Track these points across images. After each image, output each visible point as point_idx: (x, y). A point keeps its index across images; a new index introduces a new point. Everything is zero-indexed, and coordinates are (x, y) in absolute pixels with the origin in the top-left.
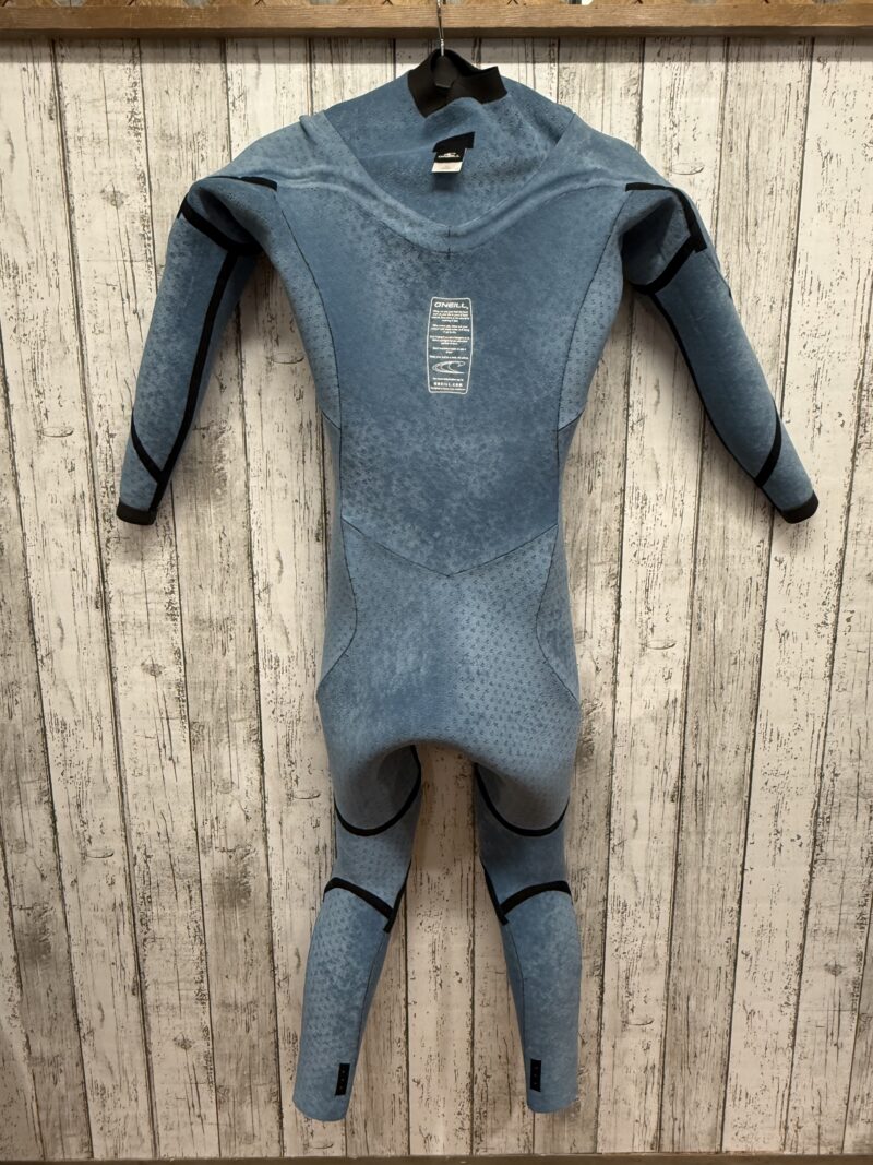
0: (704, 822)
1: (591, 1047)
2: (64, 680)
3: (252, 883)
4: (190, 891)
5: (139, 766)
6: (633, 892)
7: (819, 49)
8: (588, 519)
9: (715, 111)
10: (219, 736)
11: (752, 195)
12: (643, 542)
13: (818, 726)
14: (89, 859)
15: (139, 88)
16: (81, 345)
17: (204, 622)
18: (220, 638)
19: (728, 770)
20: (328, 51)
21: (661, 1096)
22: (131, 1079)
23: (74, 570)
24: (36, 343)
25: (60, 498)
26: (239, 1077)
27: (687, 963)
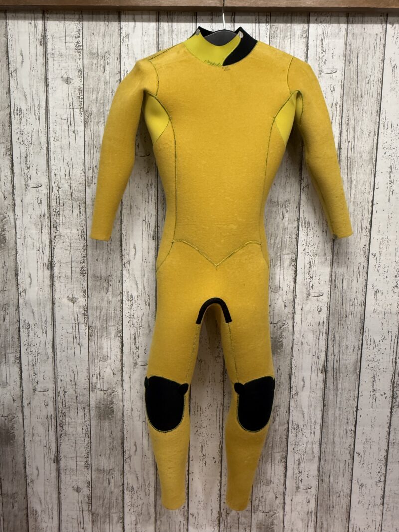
0: (337, 384)
1: (280, 500)
2: (31, 304)
3: (115, 407)
4: (84, 411)
5: (63, 347)
6: (302, 419)
7: (390, 19)
8: (282, 232)
9: (342, 45)
10: (102, 333)
11: (359, 83)
12: (308, 244)
13: (393, 337)
14: (37, 392)
15: (81, 32)
16: (48, 146)
17: (98, 277)
18: (105, 285)
19: (349, 358)
20: (166, 17)
21: (315, 527)
22: (50, 506)
23: (38, 250)
24: (28, 144)
25: (34, 216)
26: (104, 508)
27: (329, 457)
